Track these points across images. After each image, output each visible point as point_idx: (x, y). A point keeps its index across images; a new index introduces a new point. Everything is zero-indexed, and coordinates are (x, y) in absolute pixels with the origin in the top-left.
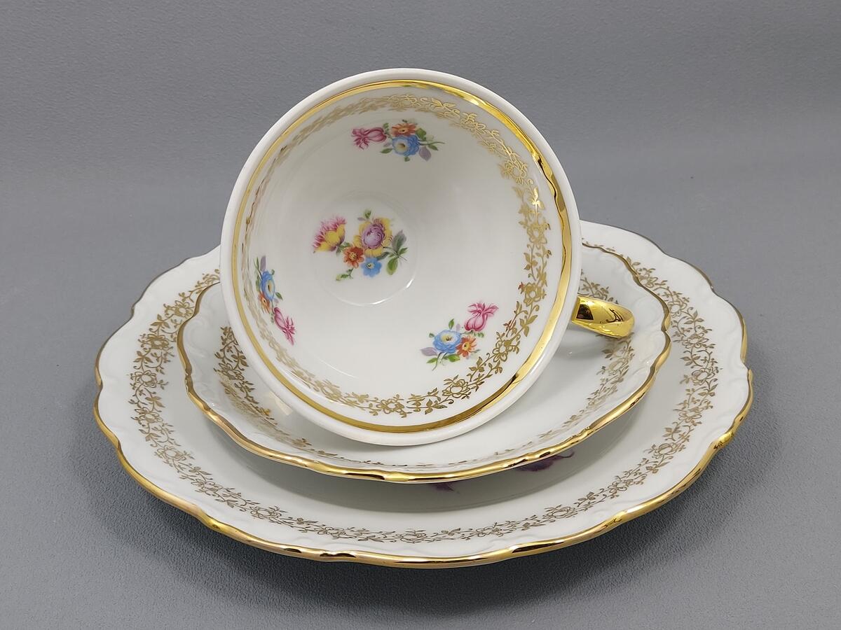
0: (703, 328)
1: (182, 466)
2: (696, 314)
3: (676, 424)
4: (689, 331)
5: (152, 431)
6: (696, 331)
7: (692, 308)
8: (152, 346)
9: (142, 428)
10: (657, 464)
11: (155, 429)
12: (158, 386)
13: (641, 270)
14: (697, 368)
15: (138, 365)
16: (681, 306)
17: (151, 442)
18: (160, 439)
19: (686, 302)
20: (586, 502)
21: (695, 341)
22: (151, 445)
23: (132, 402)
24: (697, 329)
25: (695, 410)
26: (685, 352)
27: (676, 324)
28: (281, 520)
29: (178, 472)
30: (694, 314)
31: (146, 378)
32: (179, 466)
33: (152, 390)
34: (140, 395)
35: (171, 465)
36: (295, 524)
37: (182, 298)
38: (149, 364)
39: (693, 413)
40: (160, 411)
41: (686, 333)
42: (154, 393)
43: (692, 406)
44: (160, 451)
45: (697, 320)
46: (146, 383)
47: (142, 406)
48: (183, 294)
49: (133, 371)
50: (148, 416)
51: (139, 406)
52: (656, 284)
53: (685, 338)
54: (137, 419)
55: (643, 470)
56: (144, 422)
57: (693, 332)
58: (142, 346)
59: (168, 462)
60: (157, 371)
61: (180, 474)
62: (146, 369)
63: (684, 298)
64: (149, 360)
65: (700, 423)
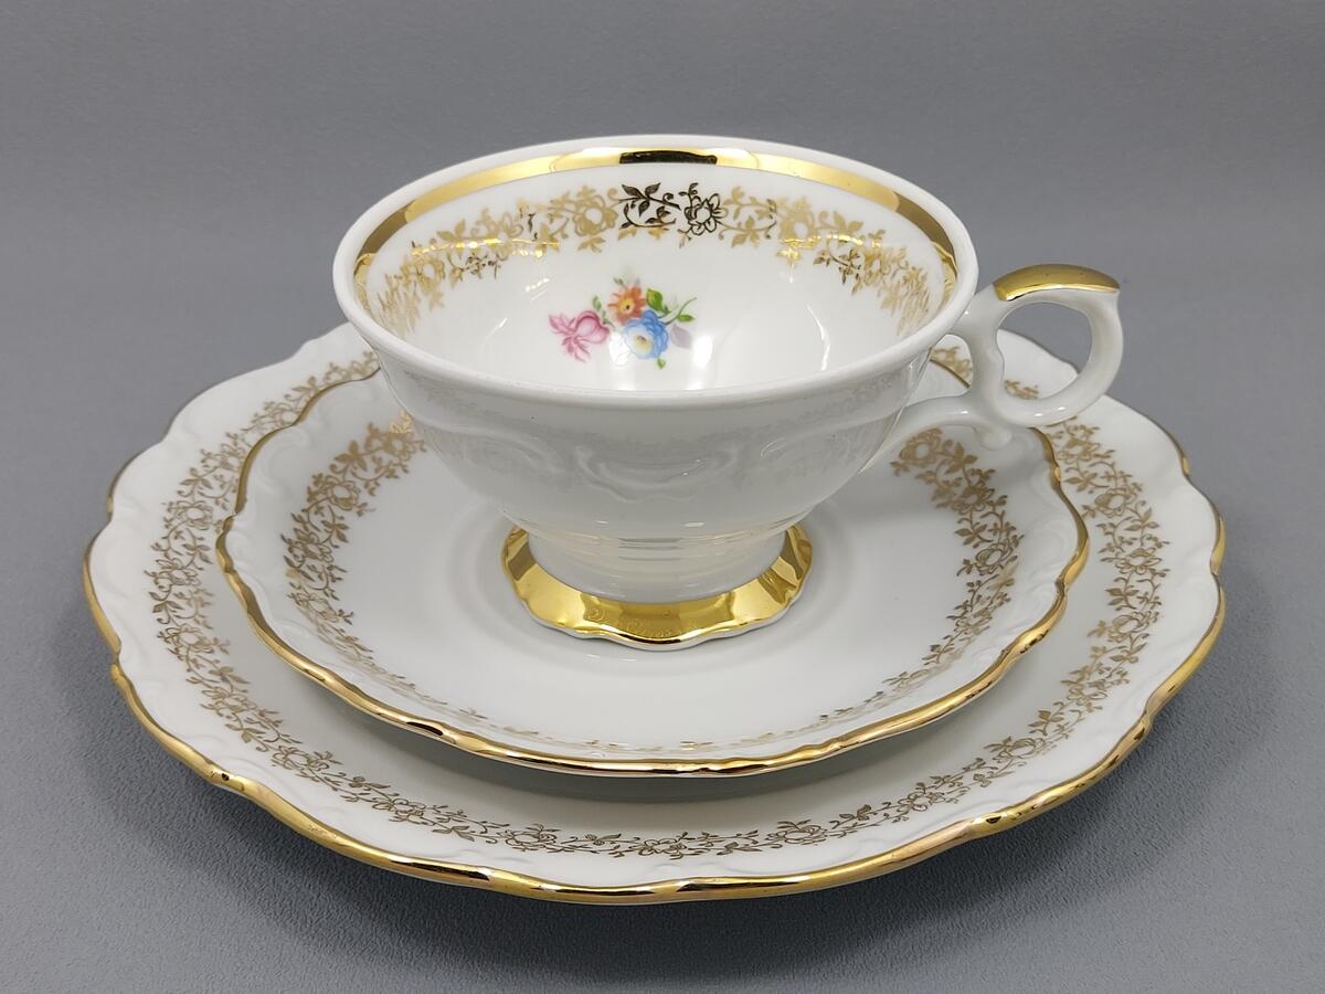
0: (1155, 539)
1: (200, 661)
2: (1148, 514)
4: (1130, 543)
5: (171, 598)
6: (1142, 544)
7: (1144, 503)
10: (995, 771)
11: (180, 595)
13: (1076, 428)
14: (1127, 611)
15: (186, 489)
16: (1127, 497)
17: (162, 615)
18: (179, 612)
19: (1136, 491)
20: (850, 824)
21: (1138, 561)
22: (159, 620)
23: (157, 547)
24: (1145, 541)
25: (1099, 685)
27: (1111, 530)
28: (321, 776)
29: (189, 670)
30: (1146, 514)
31: (194, 514)
32: (194, 661)
33: (198, 534)
34: (176, 538)
36: (345, 785)
38: (207, 491)
39: (1094, 690)
40: (200, 569)
41: (1125, 547)
42: (201, 539)
43: (1096, 677)
44: (171, 632)
45: (1148, 525)
46: (192, 521)
47: (172, 555)
50: (177, 574)
51: (166, 556)
52: (1097, 456)
53: (1122, 556)
54: (154, 575)
57: (1137, 545)
58: (203, 461)
59: (176, 652)
60: (217, 503)
62: (198, 498)
63: (1135, 484)
64: (208, 486)
65: (1100, 708)
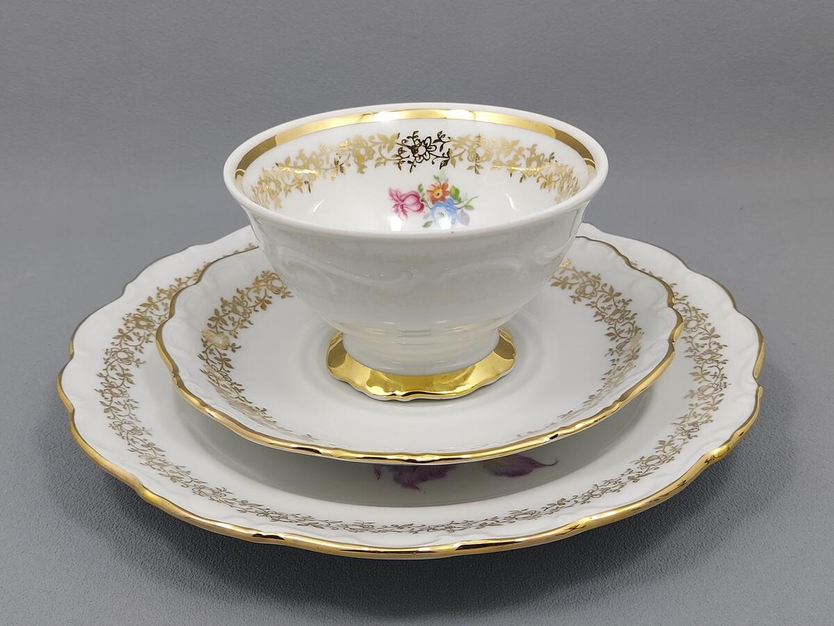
3: (670, 438)
8: (136, 325)
9: (104, 400)
12: (134, 364)
26: (695, 368)
35: (123, 437)
37: (178, 283)
48: (180, 279)
49: (110, 346)
55: (624, 479)
56: (108, 396)
61: (130, 447)
